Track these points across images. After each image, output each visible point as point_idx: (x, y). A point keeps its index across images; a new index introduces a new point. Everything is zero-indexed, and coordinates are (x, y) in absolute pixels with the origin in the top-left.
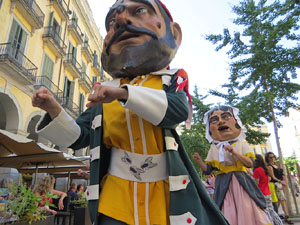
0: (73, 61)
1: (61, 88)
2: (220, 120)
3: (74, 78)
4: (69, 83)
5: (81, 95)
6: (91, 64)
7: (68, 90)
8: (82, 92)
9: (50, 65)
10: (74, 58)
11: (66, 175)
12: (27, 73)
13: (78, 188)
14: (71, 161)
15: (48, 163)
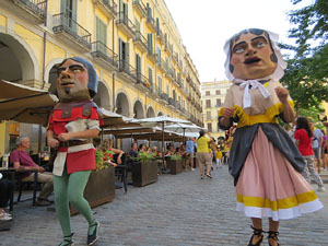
0: (125, 21)
1: (116, 51)
2: (250, 47)
3: (128, 39)
4: (124, 44)
5: (137, 56)
6: (144, 20)
7: (124, 52)
8: (138, 52)
9: (102, 28)
10: (126, 16)
11: (129, 136)
12: (82, 41)
13: (141, 147)
14: (130, 124)
15: (111, 126)
